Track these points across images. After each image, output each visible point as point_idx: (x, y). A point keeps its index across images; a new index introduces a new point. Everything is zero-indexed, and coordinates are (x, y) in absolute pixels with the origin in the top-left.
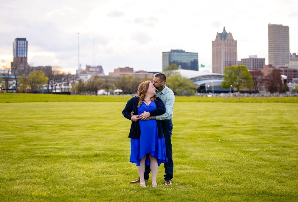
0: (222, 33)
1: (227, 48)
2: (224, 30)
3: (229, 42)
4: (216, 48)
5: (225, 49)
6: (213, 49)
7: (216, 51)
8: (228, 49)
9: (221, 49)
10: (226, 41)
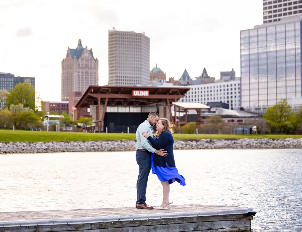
0: (76, 49)
1: (81, 71)
2: (80, 44)
3: (84, 62)
4: (66, 71)
5: (79, 72)
6: (63, 73)
7: (66, 75)
8: (82, 73)
9: (72, 72)
10: (80, 60)
